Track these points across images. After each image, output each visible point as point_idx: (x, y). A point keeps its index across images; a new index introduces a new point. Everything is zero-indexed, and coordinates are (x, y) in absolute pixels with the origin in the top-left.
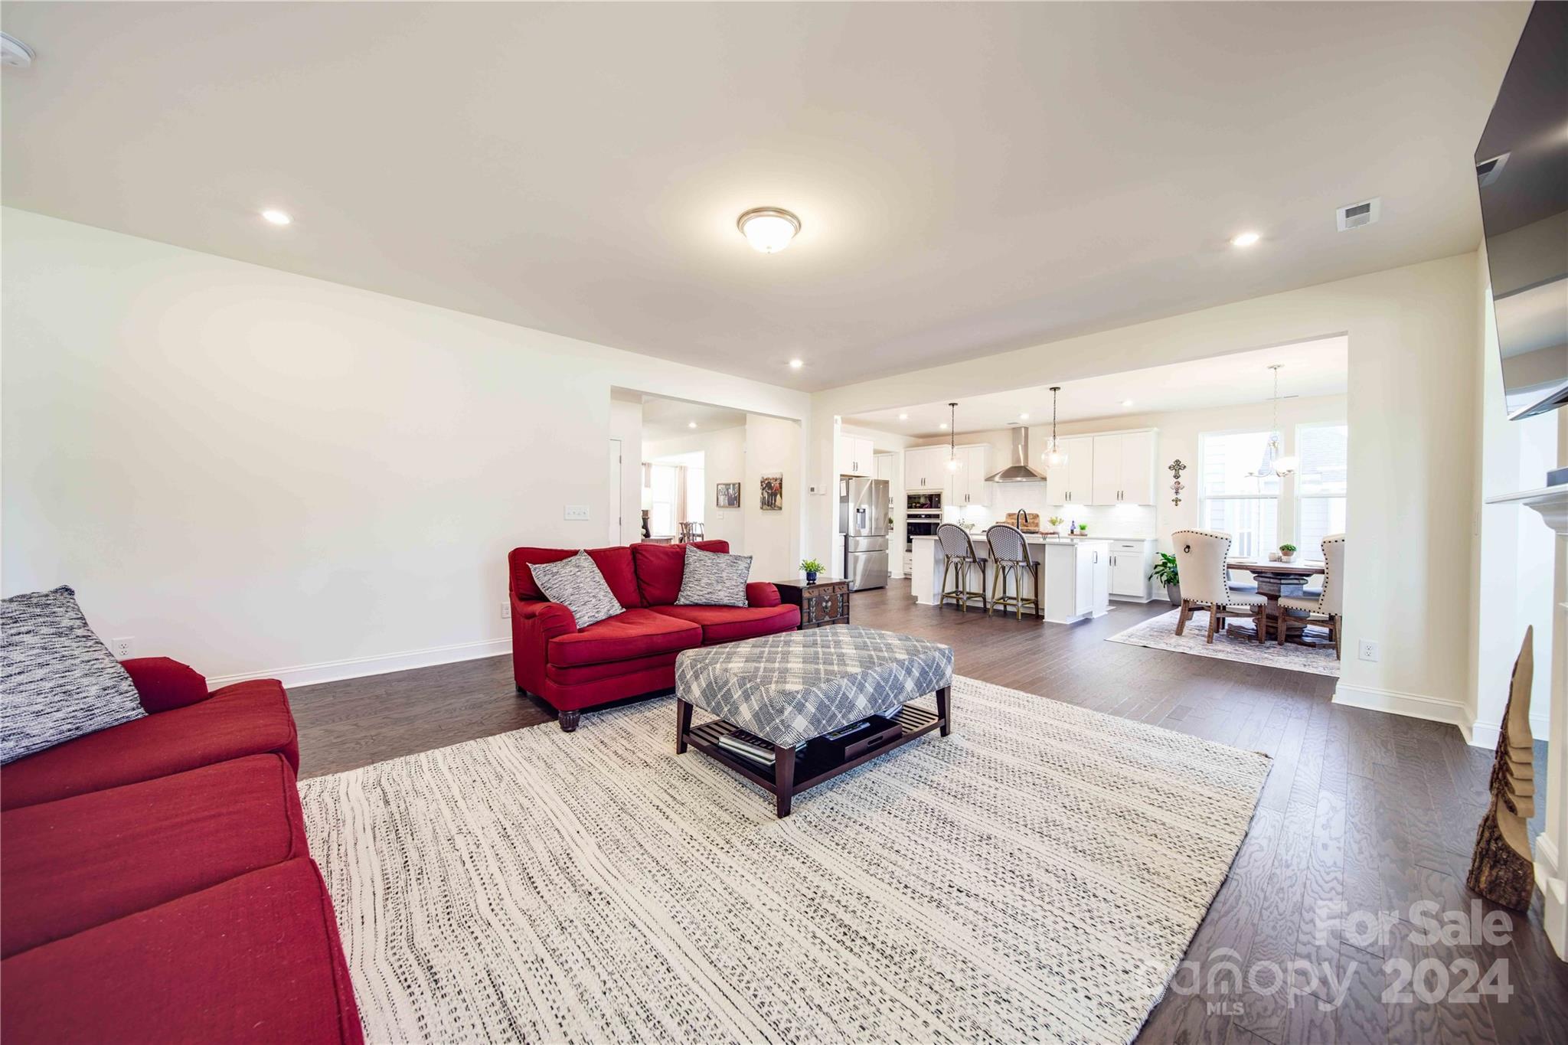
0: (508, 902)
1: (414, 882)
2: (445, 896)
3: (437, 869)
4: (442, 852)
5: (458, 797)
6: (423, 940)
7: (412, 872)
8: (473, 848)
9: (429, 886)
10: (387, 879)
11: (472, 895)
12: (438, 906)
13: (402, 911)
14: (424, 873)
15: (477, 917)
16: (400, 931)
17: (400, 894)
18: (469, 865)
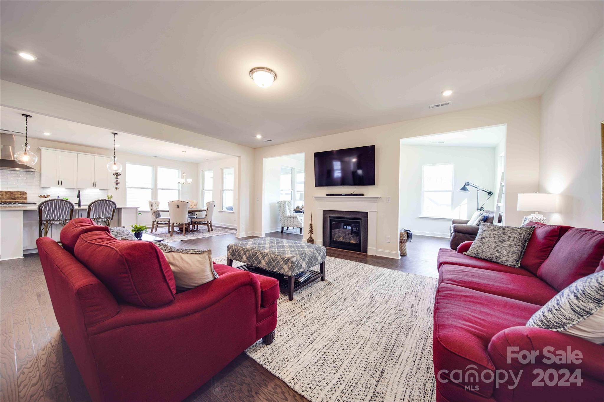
0: (387, 307)
1: (401, 326)
2: (397, 317)
3: (393, 325)
4: (387, 329)
5: (358, 347)
6: (409, 314)
7: (400, 330)
8: (378, 324)
9: (399, 323)
10: (407, 333)
11: (392, 314)
12: (401, 317)
13: (409, 322)
14: (397, 327)
15: (396, 309)
16: (413, 318)
17: (407, 326)
18: (385, 320)
